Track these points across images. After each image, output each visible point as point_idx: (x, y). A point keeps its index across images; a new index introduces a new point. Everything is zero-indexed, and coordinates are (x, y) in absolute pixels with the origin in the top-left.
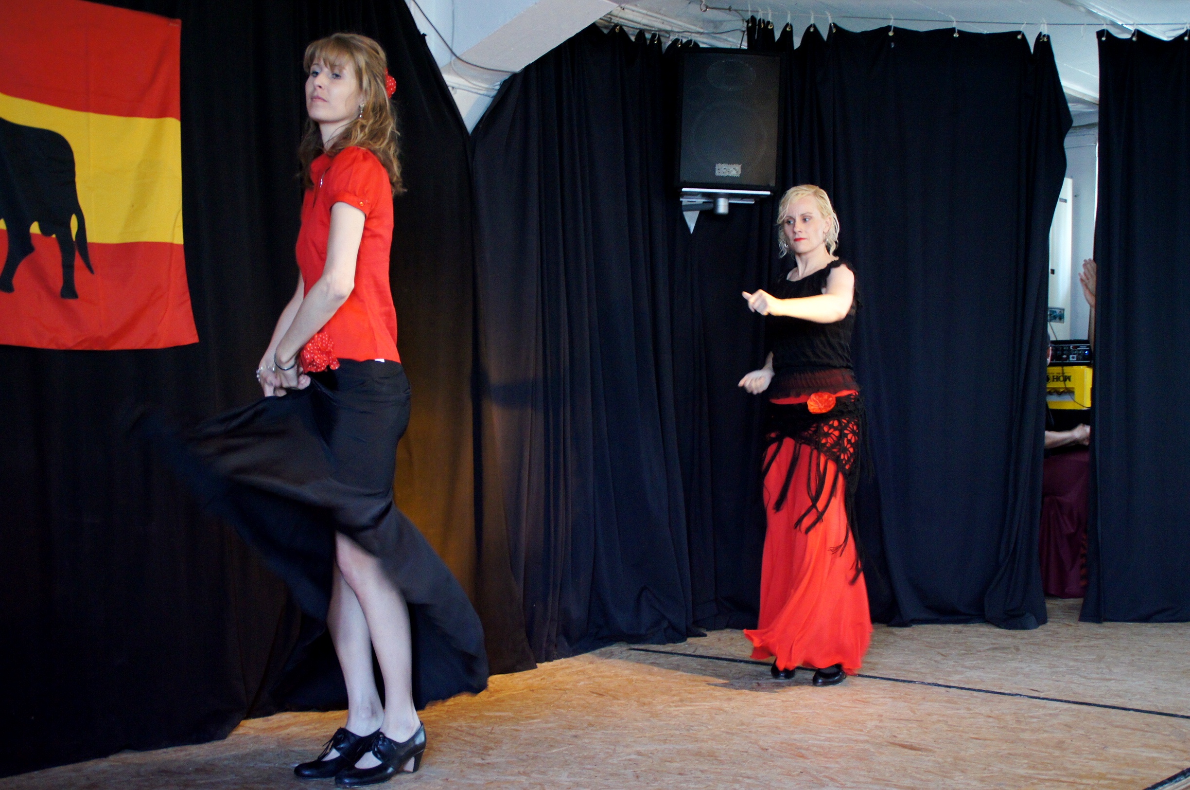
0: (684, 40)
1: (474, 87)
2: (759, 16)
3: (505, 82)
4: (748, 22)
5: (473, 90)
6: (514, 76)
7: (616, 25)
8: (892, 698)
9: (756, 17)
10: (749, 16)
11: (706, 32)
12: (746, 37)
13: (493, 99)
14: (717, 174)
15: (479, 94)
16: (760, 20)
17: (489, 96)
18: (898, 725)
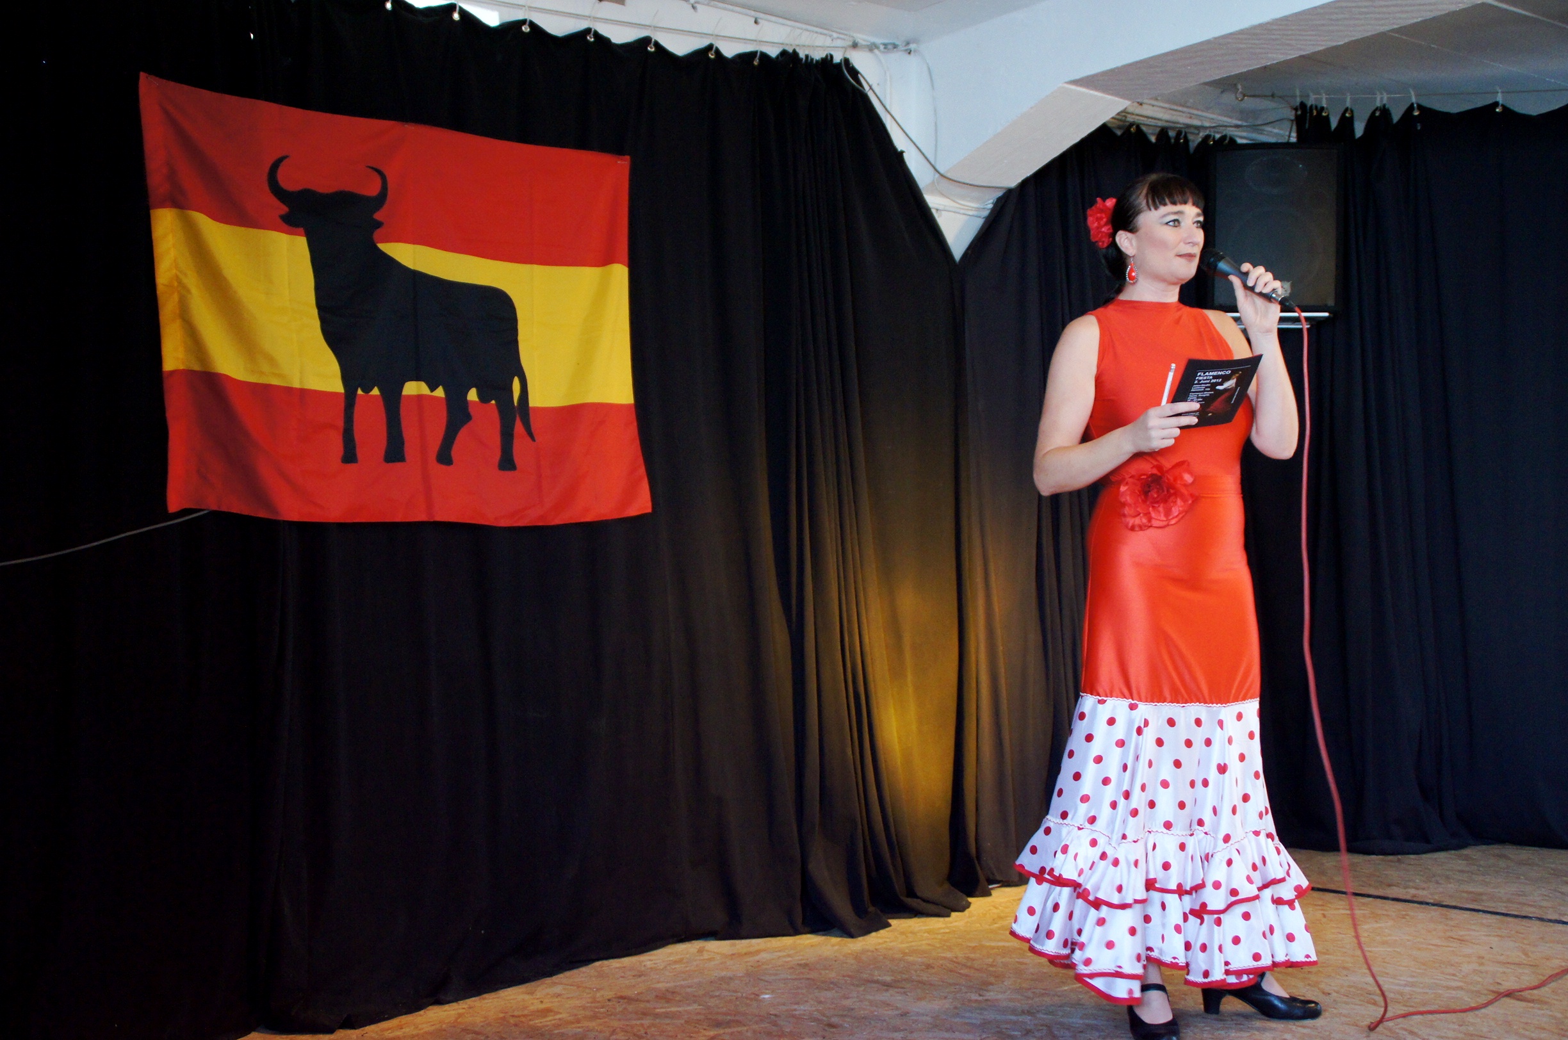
0: (1218, 136)
1: (963, 207)
2: (1311, 101)
3: (999, 200)
4: (1296, 109)
5: (962, 211)
6: (1009, 192)
7: (1131, 125)
8: (1498, 936)
9: (1306, 103)
10: (1298, 100)
11: (1245, 124)
12: (1294, 128)
13: (984, 219)
15: (970, 215)
16: (1311, 106)
17: (980, 217)
18: (1505, 970)
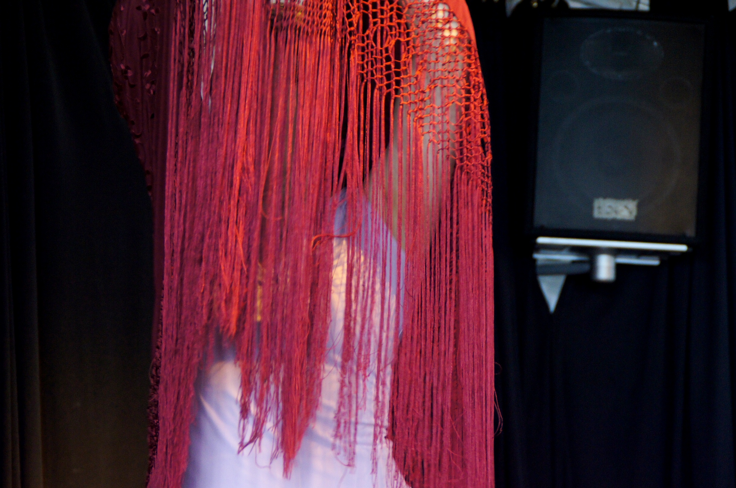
14: (597, 214)
